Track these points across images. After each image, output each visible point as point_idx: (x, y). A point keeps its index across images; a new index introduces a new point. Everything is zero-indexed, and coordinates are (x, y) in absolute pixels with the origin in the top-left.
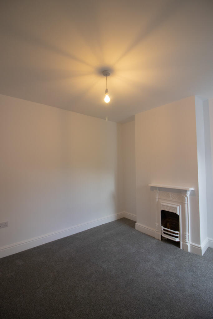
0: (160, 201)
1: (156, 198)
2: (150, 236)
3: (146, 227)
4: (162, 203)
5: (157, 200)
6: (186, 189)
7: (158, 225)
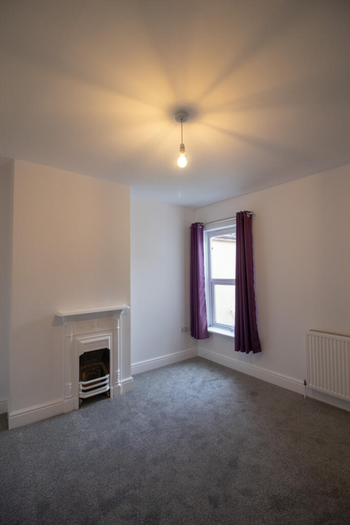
0: (78, 339)
1: (69, 337)
2: (54, 417)
3: (45, 405)
4: (82, 342)
5: (72, 339)
6: (121, 309)
7: (72, 386)
